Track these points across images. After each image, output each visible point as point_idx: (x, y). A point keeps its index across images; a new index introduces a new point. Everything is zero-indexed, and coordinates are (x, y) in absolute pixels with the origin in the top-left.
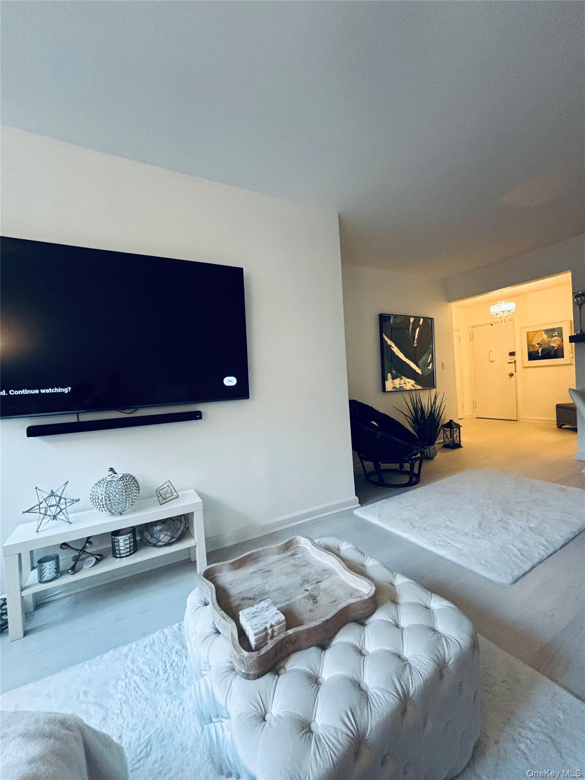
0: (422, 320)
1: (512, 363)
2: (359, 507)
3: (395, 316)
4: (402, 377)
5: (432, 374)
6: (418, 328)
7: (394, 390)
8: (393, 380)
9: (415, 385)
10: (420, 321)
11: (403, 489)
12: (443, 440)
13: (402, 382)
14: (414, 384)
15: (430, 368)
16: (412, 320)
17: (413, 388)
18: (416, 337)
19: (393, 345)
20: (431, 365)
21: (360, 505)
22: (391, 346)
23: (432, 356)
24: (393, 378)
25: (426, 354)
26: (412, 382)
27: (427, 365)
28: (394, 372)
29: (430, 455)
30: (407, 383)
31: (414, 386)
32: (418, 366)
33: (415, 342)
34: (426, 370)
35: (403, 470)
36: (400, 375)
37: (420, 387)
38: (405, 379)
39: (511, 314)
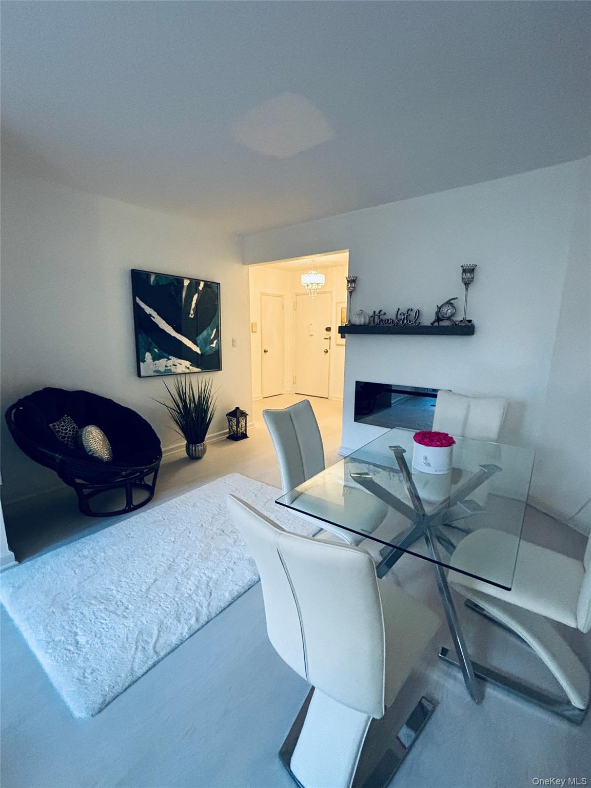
0: (202, 284)
1: (327, 339)
2: (17, 565)
3: (158, 275)
4: (170, 357)
5: (217, 353)
6: (197, 295)
7: (156, 374)
8: (154, 361)
9: (191, 367)
10: (199, 285)
11: (115, 518)
12: (228, 430)
13: (170, 363)
14: (189, 366)
15: (214, 345)
16: (186, 283)
17: (187, 371)
18: (193, 306)
19: (154, 314)
20: (215, 342)
21: (17, 562)
22: (150, 315)
23: (217, 331)
24: (154, 359)
25: (209, 328)
26: (187, 363)
27: (208, 343)
28: (156, 350)
29: (196, 455)
30: (178, 365)
31: (188, 368)
32: (195, 343)
33: (192, 312)
34: (208, 348)
35: (143, 483)
36: (165, 354)
37: (198, 370)
38: (174, 360)
39: (320, 287)
